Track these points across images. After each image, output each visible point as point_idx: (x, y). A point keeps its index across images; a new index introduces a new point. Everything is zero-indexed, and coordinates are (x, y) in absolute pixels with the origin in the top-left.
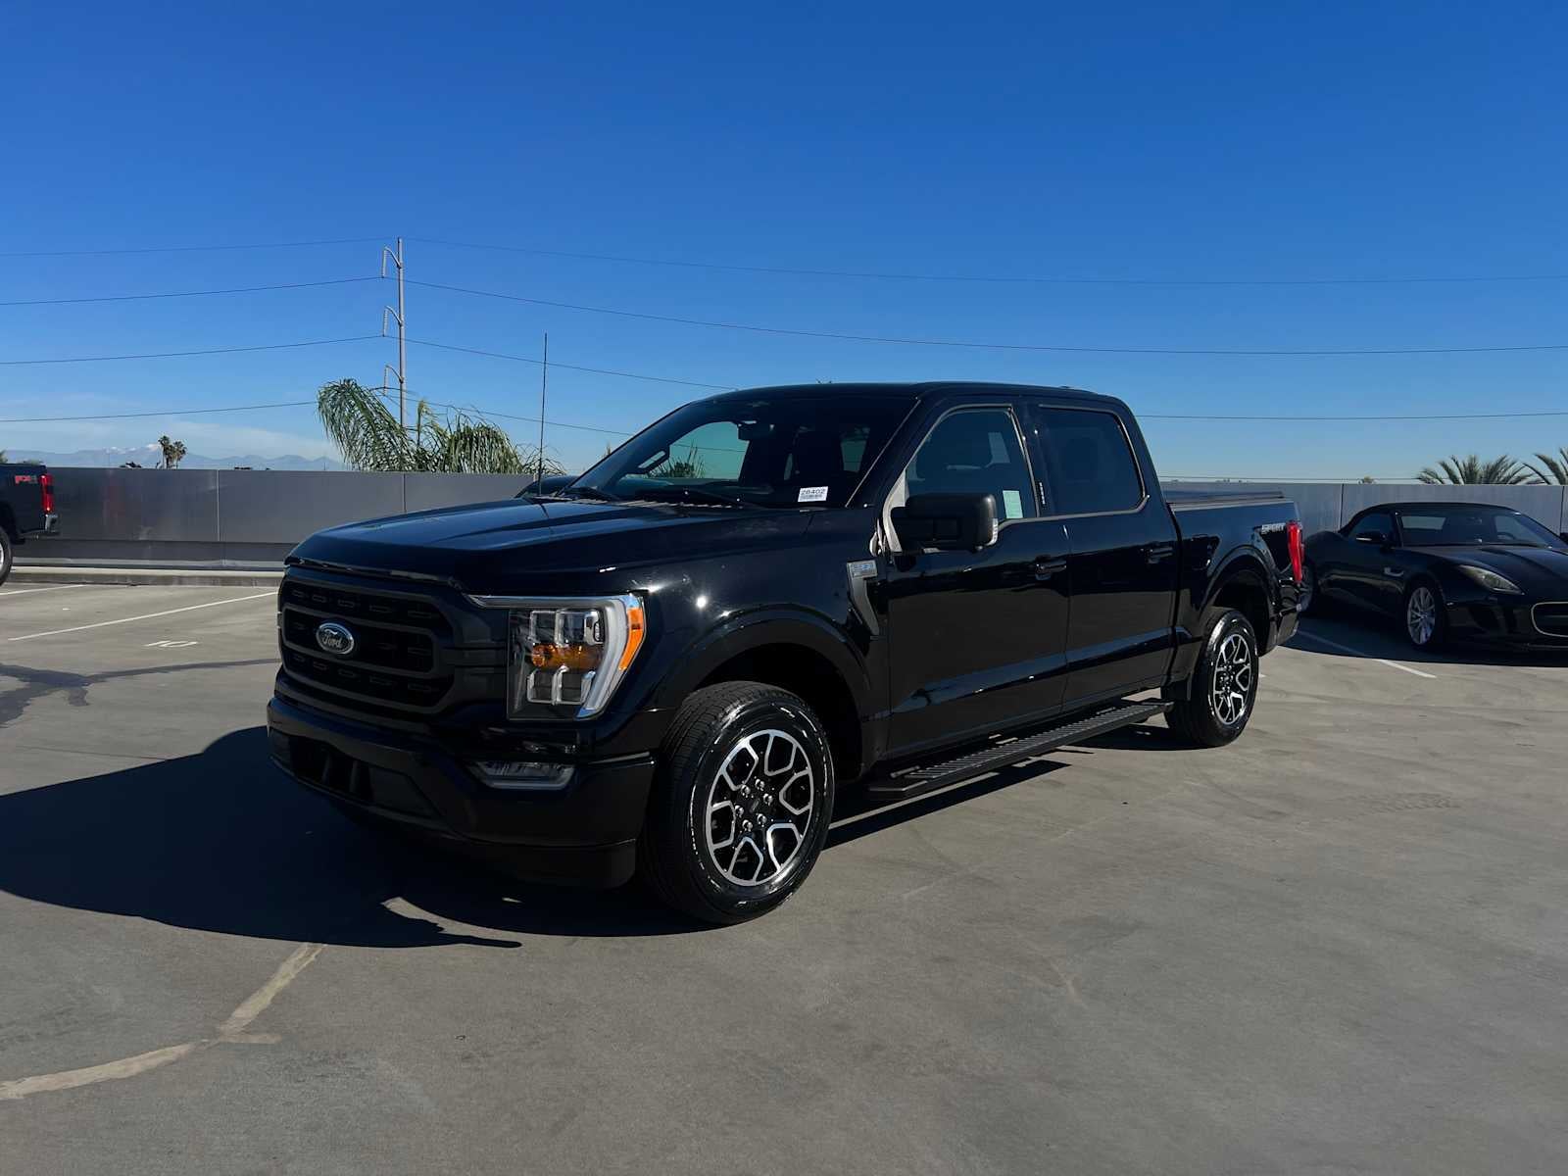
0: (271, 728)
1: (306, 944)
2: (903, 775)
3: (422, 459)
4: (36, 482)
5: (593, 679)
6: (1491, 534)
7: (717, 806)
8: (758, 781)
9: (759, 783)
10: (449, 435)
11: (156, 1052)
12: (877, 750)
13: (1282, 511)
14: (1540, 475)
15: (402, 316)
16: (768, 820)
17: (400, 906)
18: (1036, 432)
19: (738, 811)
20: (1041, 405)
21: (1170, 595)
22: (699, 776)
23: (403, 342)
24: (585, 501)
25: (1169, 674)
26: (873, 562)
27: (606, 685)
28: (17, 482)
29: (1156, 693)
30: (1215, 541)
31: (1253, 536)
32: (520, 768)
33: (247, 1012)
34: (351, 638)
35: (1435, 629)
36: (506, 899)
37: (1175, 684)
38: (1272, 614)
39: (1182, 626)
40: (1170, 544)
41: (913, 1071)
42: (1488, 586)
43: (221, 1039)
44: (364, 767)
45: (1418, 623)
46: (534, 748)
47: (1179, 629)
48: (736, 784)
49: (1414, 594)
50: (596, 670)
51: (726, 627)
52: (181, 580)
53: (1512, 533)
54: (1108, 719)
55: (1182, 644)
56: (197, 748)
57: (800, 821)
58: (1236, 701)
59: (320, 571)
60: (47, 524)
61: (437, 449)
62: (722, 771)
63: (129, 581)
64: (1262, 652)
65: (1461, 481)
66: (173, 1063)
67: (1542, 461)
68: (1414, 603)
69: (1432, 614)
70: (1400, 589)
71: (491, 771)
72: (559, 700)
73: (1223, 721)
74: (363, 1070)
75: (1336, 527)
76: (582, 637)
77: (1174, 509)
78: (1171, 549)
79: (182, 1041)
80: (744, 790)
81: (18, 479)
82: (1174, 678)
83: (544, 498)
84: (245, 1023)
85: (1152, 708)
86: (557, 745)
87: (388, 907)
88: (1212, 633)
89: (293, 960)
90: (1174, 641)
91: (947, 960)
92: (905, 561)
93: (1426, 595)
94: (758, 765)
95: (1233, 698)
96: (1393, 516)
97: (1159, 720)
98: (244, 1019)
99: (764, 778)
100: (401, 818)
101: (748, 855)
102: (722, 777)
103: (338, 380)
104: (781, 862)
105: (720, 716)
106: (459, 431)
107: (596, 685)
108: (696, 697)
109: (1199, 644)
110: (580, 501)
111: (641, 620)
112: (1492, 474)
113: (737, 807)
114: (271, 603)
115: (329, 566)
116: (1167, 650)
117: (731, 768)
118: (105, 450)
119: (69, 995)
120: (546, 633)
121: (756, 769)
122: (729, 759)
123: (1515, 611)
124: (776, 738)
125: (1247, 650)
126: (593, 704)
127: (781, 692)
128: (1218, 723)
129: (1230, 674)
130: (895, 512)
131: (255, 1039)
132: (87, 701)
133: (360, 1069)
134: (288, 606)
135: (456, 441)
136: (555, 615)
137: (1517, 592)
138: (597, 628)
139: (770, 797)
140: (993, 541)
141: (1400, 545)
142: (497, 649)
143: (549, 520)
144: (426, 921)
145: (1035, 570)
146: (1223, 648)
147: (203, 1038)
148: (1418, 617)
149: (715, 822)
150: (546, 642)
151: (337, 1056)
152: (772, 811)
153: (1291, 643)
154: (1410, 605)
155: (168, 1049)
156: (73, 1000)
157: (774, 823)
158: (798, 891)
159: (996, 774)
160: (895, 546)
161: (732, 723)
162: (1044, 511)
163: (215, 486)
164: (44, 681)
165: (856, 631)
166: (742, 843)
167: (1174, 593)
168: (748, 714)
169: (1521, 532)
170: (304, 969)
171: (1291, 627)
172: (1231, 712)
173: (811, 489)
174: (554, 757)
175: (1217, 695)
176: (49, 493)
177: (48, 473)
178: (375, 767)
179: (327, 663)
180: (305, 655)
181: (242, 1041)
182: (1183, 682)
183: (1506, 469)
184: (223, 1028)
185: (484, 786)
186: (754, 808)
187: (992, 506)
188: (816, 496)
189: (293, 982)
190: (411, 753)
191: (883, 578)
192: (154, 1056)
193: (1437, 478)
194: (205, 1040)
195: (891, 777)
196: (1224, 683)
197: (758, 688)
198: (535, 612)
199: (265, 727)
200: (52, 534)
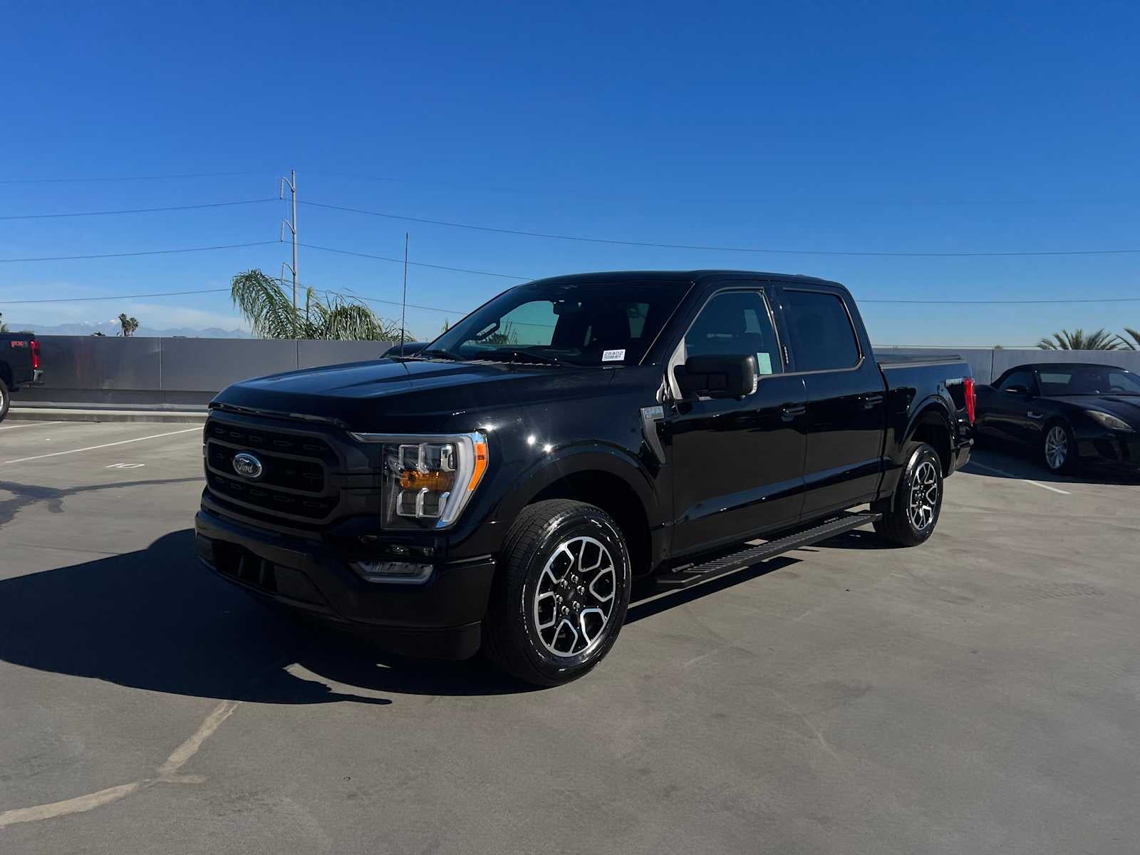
0: (198, 533)
1: (225, 701)
2: (682, 571)
3: (310, 332)
4: (27, 346)
5: (448, 498)
6: (1105, 386)
7: (543, 596)
8: (573, 576)
9: (574, 577)
10: (329, 312)
11: (109, 790)
12: (663, 549)
13: (959, 370)
14: (1128, 344)
15: (295, 227)
16: (581, 606)
17: (297, 670)
18: (781, 307)
19: (558, 599)
20: (784, 288)
21: (878, 433)
22: (529, 573)
23: (295, 245)
24: (438, 360)
25: (878, 492)
26: (661, 407)
27: (458, 502)
28: (13, 346)
29: (867, 507)
30: (913, 392)
31: (940, 388)
32: (390, 566)
33: (179, 756)
34: (260, 465)
35: (1067, 457)
36: (379, 665)
37: (880, 499)
38: (953, 447)
39: (888, 455)
40: (880, 393)
42: (1108, 426)
43: (159, 779)
44: (270, 565)
45: (1053, 453)
46: (399, 550)
47: (886, 457)
48: (557, 578)
49: (1051, 433)
50: (450, 491)
52: (133, 418)
53: (1122, 386)
54: (834, 526)
55: (890, 469)
57: (605, 607)
58: (926, 512)
59: (235, 413)
60: (35, 377)
61: (321, 323)
62: (547, 569)
63: (95, 419)
64: (946, 475)
65: (1070, 349)
66: (121, 799)
67: (1128, 334)
68: (1051, 437)
69: (1065, 446)
70: (1040, 428)
71: (368, 568)
72: (421, 514)
73: (917, 527)
74: (271, 806)
76: (439, 465)
77: (883, 367)
78: (881, 397)
79: (129, 781)
80: (563, 583)
81: (14, 344)
82: (882, 495)
83: (405, 358)
84: (178, 766)
85: (863, 518)
86: (417, 548)
87: (288, 671)
88: (909, 461)
89: (216, 714)
90: (882, 466)
91: (722, 716)
92: (685, 406)
93: (1060, 432)
94: (573, 564)
95: (924, 509)
96: (1034, 374)
97: (869, 527)
98: (177, 762)
99: (577, 573)
100: (298, 604)
101: (565, 632)
102: (546, 573)
103: (247, 270)
104: (591, 638)
105: (545, 526)
106: (337, 309)
107: (451, 503)
108: (528, 510)
109: (900, 470)
110: (434, 360)
111: (485, 452)
112: (1092, 343)
113: (557, 596)
114: (198, 435)
115: (242, 409)
116: (877, 474)
117: (553, 567)
118: (80, 324)
119: (42, 742)
120: (410, 461)
121: (572, 567)
122: (552, 560)
123: (1128, 444)
124: (587, 543)
125: (935, 474)
126: (449, 516)
127: (592, 508)
128: (913, 529)
129: (922, 492)
130: (678, 370)
131: (186, 780)
132: (63, 509)
133: (268, 805)
134: (212, 440)
135: (336, 317)
136: (418, 448)
137: (1130, 430)
138: (451, 458)
139: (583, 588)
140: (754, 391)
141: (1039, 395)
142: (374, 474)
143: (409, 375)
144: (318, 683)
145: (782, 413)
146: (917, 472)
147: (145, 778)
148: (1054, 449)
149: (541, 609)
150: (410, 469)
151: (251, 794)
152: (584, 599)
153: (965, 469)
154: (1048, 439)
155: (117, 787)
156: (45, 746)
157: (585, 608)
158: (604, 660)
160: (677, 395)
161: (555, 532)
162: (788, 368)
163: (157, 349)
165: (647, 458)
166: (562, 623)
167: (883, 432)
168: (566, 525)
169: (1129, 386)
170: (225, 721)
171: (965, 456)
172: (923, 520)
173: (612, 351)
174: (416, 558)
175: (913, 508)
176: (37, 354)
177: (36, 340)
178: (278, 565)
179: (242, 484)
180: (225, 478)
181: (176, 781)
182: (889, 499)
183: (1103, 340)
184: (161, 770)
185: (364, 580)
186: (570, 597)
187: (752, 364)
188: (616, 357)
189: (215, 732)
190: (305, 555)
191: (669, 419)
192: (108, 793)
193: (1052, 346)
194: (147, 780)
195: (672, 572)
196: (917, 498)
197: (574, 504)
198: (402, 446)
199: (193, 530)
200: (39, 384)
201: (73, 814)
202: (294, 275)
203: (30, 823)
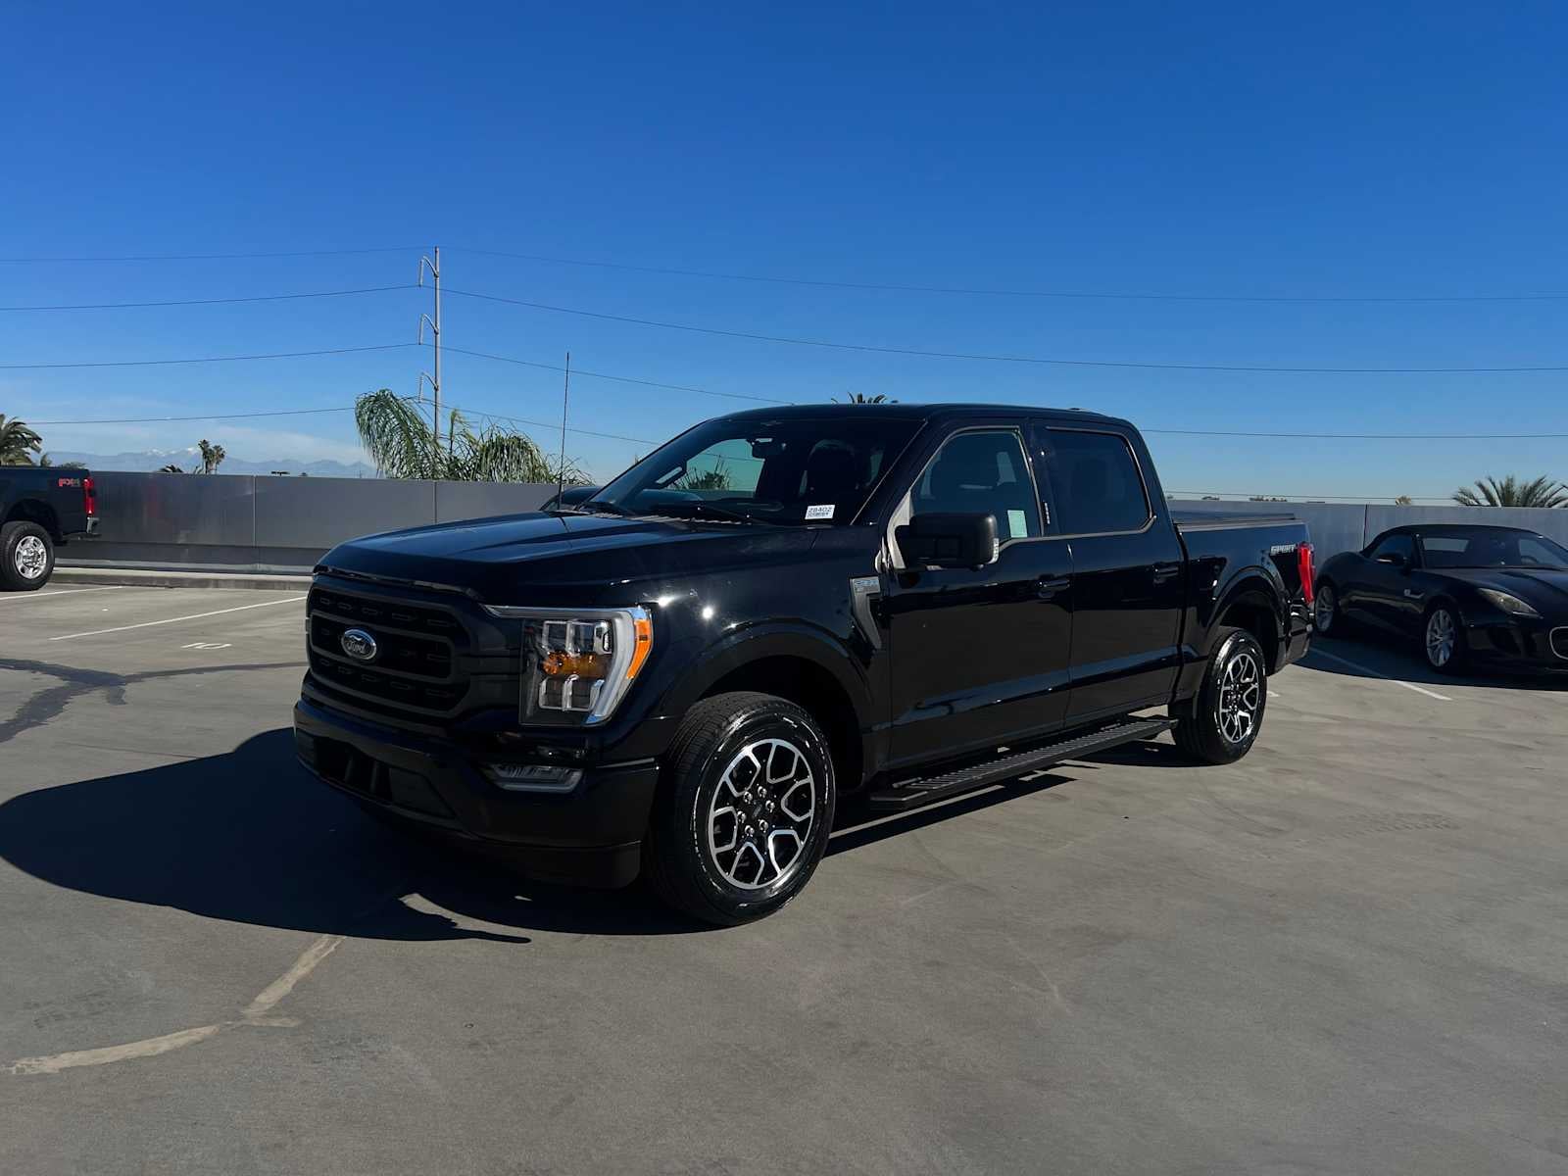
0: (297, 729)
1: (326, 936)
2: (905, 785)
3: (454, 468)
4: (79, 486)
5: (602, 687)
6: (1512, 556)
7: (721, 811)
8: (760, 788)
9: (761, 790)
10: (481, 443)
11: (183, 1032)
12: (879, 761)
13: (1294, 533)
15: (438, 324)
16: (770, 826)
17: (416, 902)
18: (1042, 453)
19: (740, 817)
20: (1048, 428)
21: (1175, 613)
22: (703, 780)
23: (438, 350)
24: (603, 515)
25: (1174, 693)
26: (877, 578)
27: (615, 691)
28: (60, 485)
29: (1163, 710)
30: (1222, 562)
31: (1263, 559)
32: (531, 771)
33: (269, 997)
34: (374, 644)
35: (1453, 652)
36: (519, 897)
37: (1180, 702)
38: (1281, 634)
39: (1187, 644)
40: (1176, 564)
41: (896, 1066)
42: (1506, 609)
43: (244, 1022)
44: (384, 767)
45: (1437, 646)
46: (548, 752)
47: (1185, 648)
48: (738, 790)
49: (1433, 618)
50: (604, 678)
51: (733, 638)
52: (217, 583)
53: (1533, 556)
54: (1111, 734)
55: (1187, 662)
56: (228, 747)
57: (801, 828)
58: (1243, 720)
59: (349, 580)
60: (89, 527)
61: (469, 457)
62: (725, 777)
63: (167, 584)
64: (1270, 672)
65: (1498, 502)
66: (198, 1043)
68: (1433, 624)
69: (1451, 636)
70: (1420, 610)
71: (503, 774)
72: (569, 707)
73: (1230, 739)
74: (376, 1054)
75: (1358, 548)
76: (592, 647)
77: (1181, 530)
78: (1177, 569)
79: (208, 1023)
80: (747, 796)
81: (62, 482)
82: (1179, 697)
83: (564, 511)
84: (267, 1007)
85: (1155, 725)
86: (568, 750)
87: (405, 902)
88: (1218, 652)
89: (314, 950)
90: (1179, 660)
91: (938, 963)
92: (908, 577)
93: (1445, 618)
94: (760, 772)
95: (1240, 717)
96: (1414, 537)
97: (1166, 737)
98: (266, 1003)
99: (766, 785)
100: (417, 816)
101: (749, 859)
102: (724, 783)
103: (375, 391)
104: (782, 867)
105: (724, 724)
106: (491, 440)
107: (606, 691)
108: (702, 706)
109: (1206, 662)
110: (597, 515)
111: (649, 632)
112: (1530, 496)
113: (740, 813)
114: (301, 608)
115: (356, 575)
116: (1172, 668)
117: (735, 775)
118: (146, 453)
119: (102, 978)
120: (559, 642)
121: (758, 775)
122: (733, 765)
123: (1534, 636)
124: (778, 747)
125: (1255, 669)
126: (603, 709)
127: (786, 703)
128: (1225, 741)
129: (1237, 693)
130: (900, 532)
131: (276, 1023)
132: (125, 700)
133: (373, 1052)
134: (316, 613)
135: (488, 450)
136: (565, 626)
137: (1536, 616)
138: (606, 639)
139: (772, 804)
140: (994, 560)
141: (1420, 567)
142: (510, 657)
143: (569, 533)
144: (440, 917)
145: (1039, 588)
146: (1230, 666)
147: (227, 1020)
148: (1437, 640)
149: (718, 827)
150: (560, 651)
151: (353, 1040)
152: (774, 818)
153: (1302, 662)
154: (1429, 627)
155: (195, 1030)
156: (106, 983)
157: (774, 829)
158: (798, 896)
159: (1000, 787)
160: (898, 563)
161: (735, 731)
162: (1049, 530)
163: (250, 492)
164: (84, 680)
165: (859, 645)
166: (743, 849)
167: (1180, 611)
168: (751, 723)
169: (1544, 556)
170: (325, 958)
171: (1301, 646)
172: (1238, 731)
173: (818, 507)
174: (566, 761)
175: (1224, 714)
176: (91, 496)
177: (91, 478)
178: (394, 767)
179: (351, 667)
180: (330, 660)
181: (264, 1024)
182: (1190, 700)
183: (1545, 490)
184: (246, 1012)
185: (498, 787)
186: (756, 814)
187: (991, 525)
188: (823, 514)
189: (313, 971)
190: (428, 755)
191: (886, 593)
192: (181, 1036)
193: (1474, 499)
194: (229, 1023)
195: (892, 787)
196: (1231, 701)
197: (761, 698)
198: (548, 622)
199: (292, 728)
200: (92, 536)
201: (141, 1058)
202: (436, 389)
203: (89, 1067)
